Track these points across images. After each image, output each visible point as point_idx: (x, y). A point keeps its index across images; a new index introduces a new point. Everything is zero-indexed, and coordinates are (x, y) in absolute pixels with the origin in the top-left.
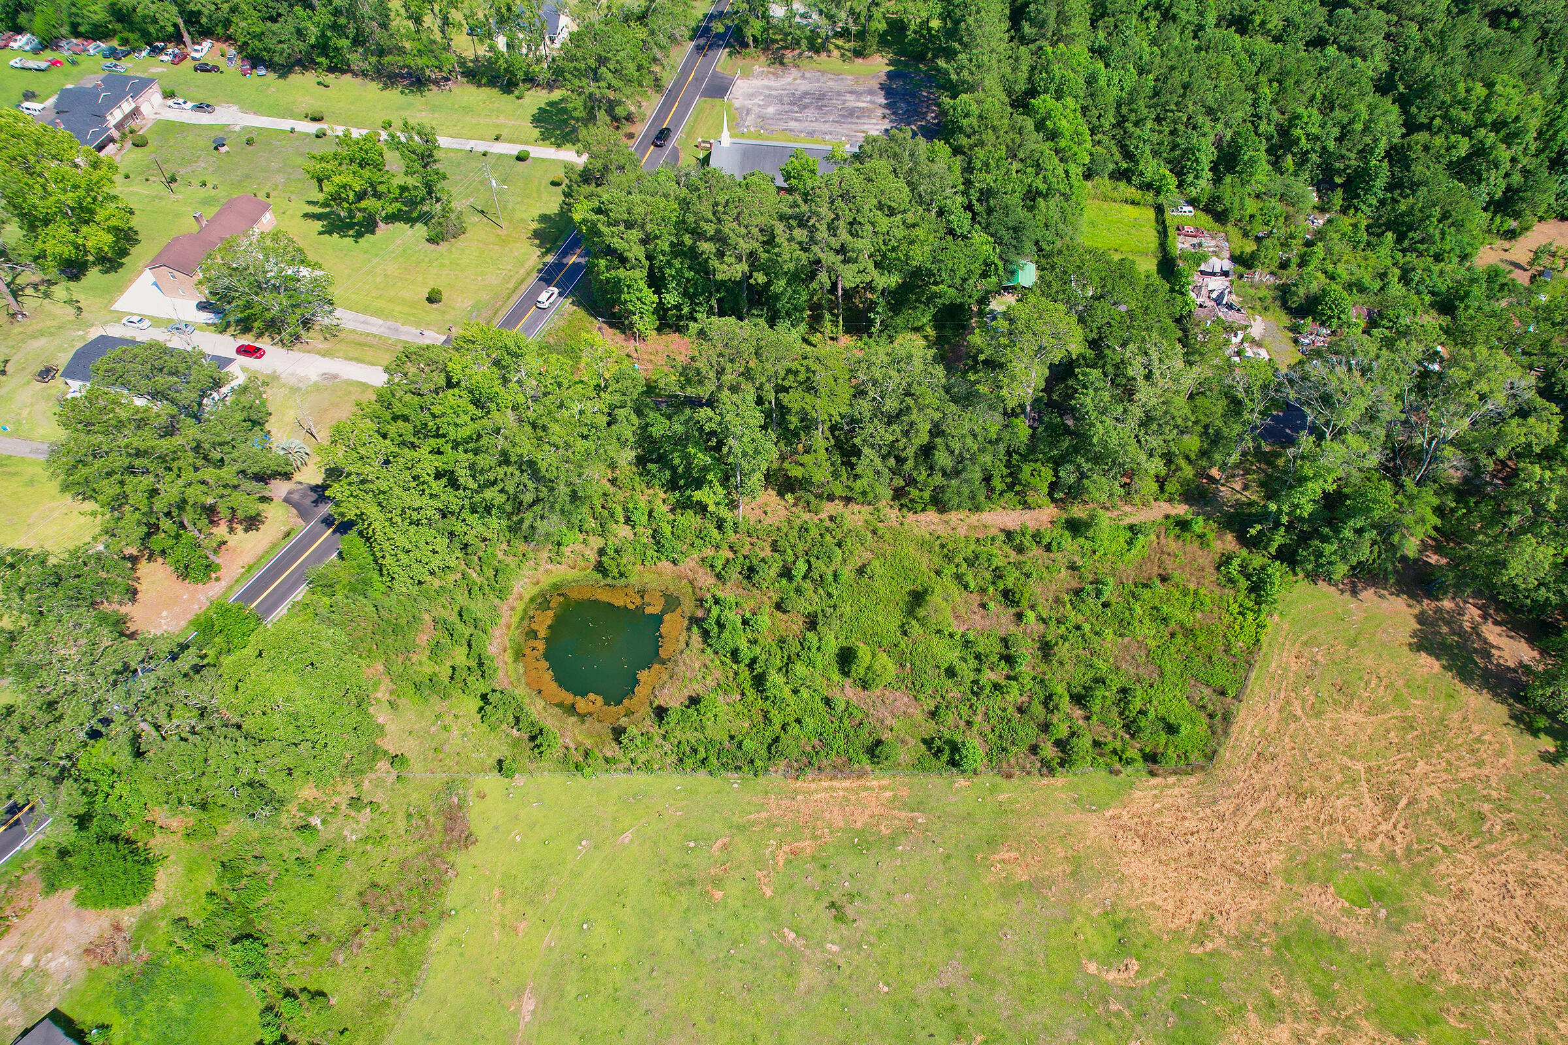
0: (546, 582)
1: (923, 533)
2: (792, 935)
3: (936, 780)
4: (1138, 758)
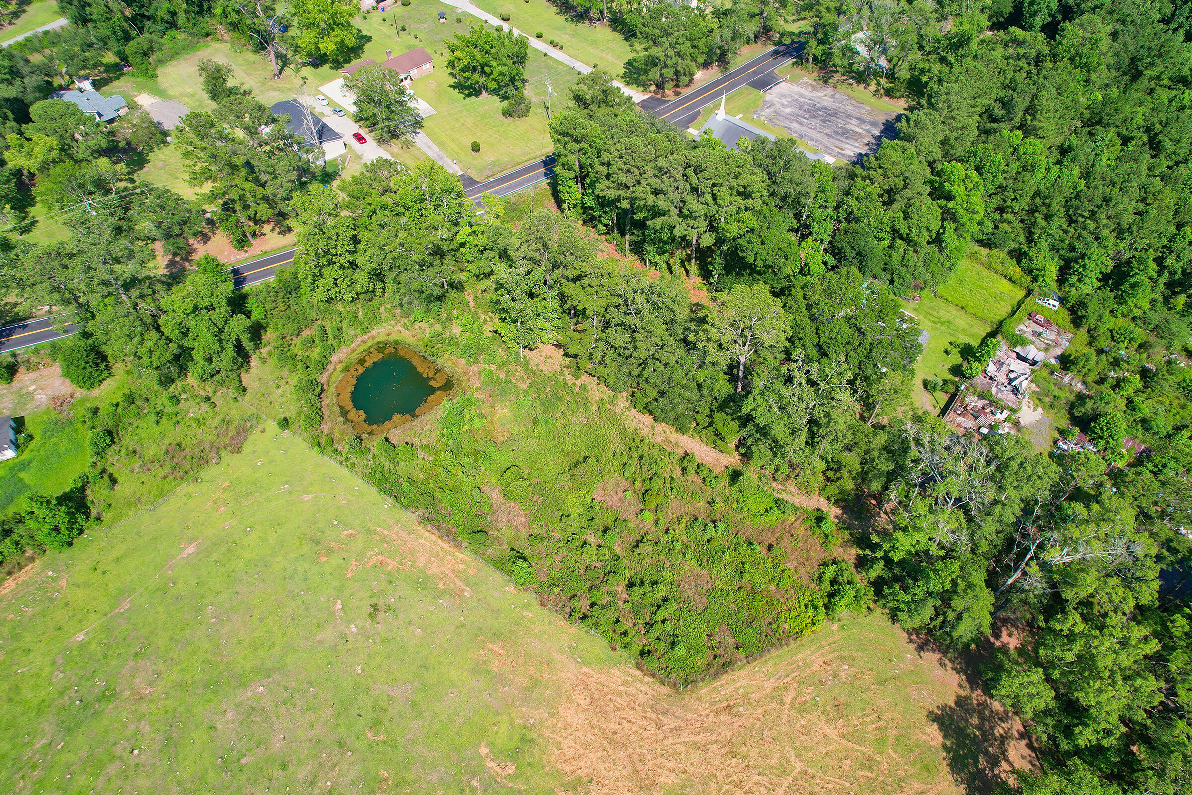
0: (394, 337)
1: (632, 426)
2: (340, 607)
3: (498, 578)
4: (637, 650)
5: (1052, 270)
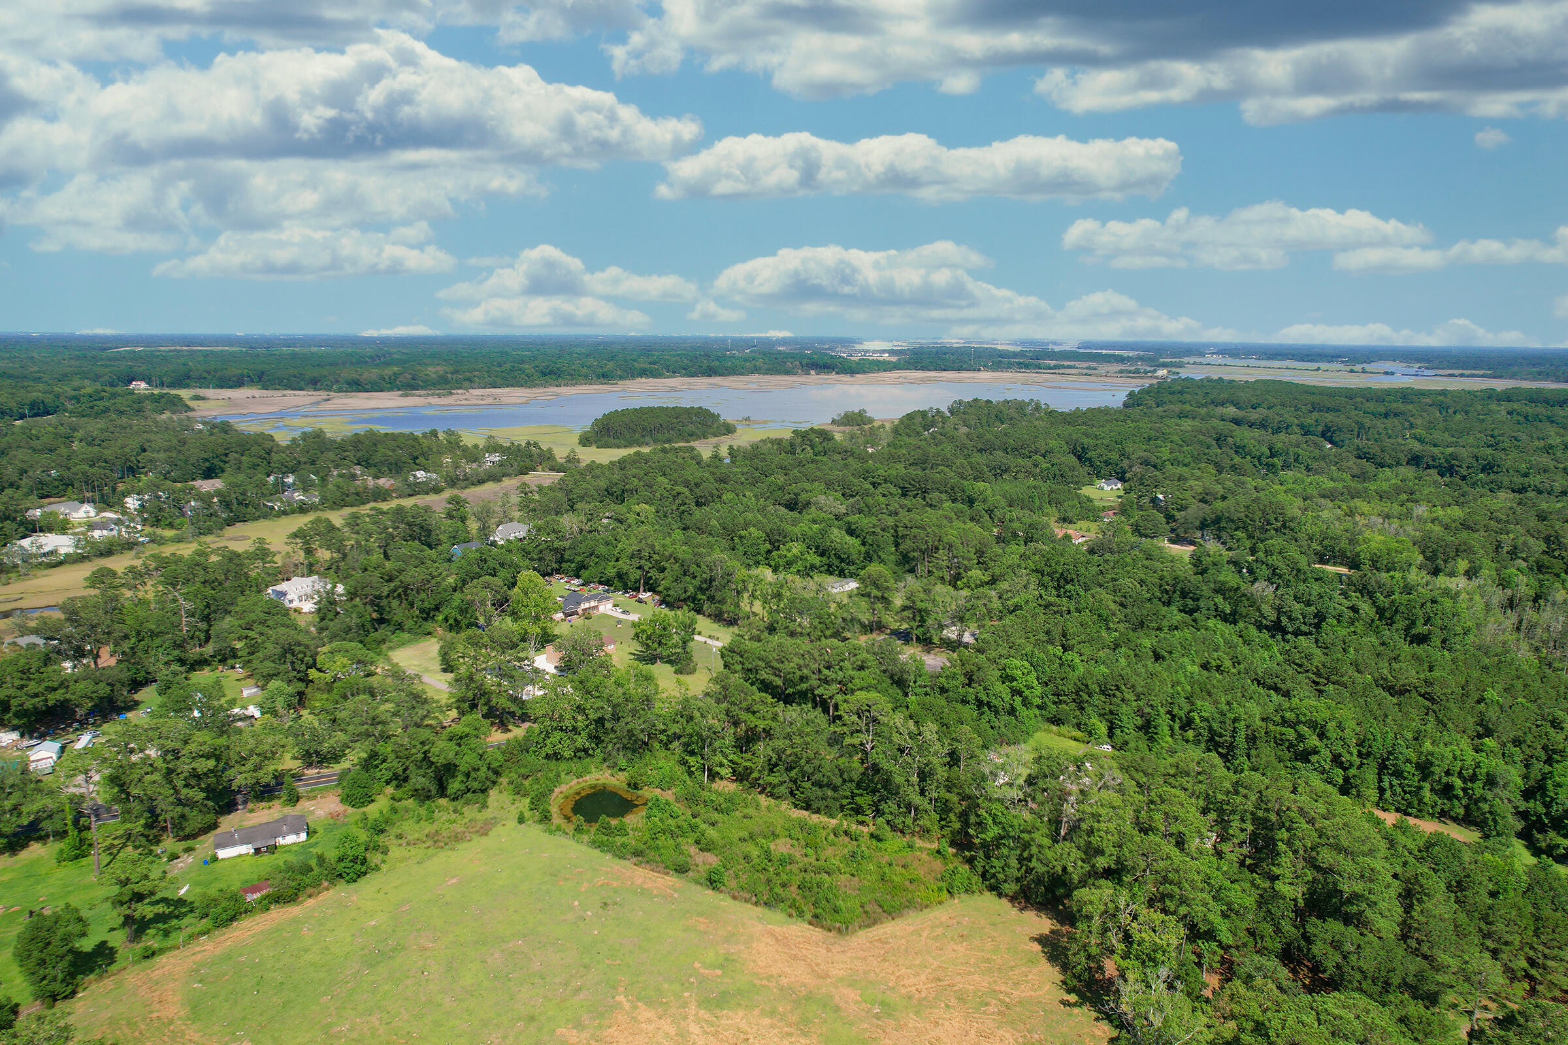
0: (601, 782)
1: (794, 816)
2: (577, 904)
3: (699, 888)
4: (808, 916)
5: (1102, 728)
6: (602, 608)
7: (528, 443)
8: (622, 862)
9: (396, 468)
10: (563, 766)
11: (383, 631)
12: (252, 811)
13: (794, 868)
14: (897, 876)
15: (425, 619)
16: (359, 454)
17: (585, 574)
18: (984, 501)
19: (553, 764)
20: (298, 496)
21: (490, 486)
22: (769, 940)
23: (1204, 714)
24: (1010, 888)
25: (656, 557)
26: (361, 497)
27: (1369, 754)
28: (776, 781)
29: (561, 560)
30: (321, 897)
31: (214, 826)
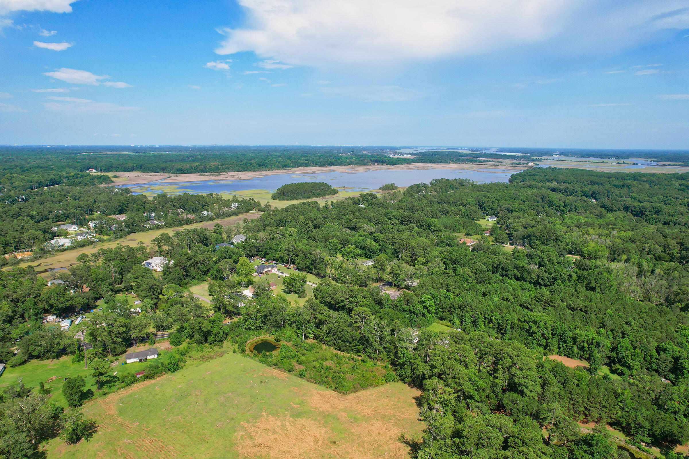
0: (265, 339)
1: (335, 353)
2: (252, 382)
3: (296, 377)
4: (333, 388)
6: (273, 271)
7: (250, 199)
8: (270, 368)
9: (195, 210)
10: (251, 332)
11: (188, 279)
12: (138, 346)
13: (331, 371)
14: (368, 375)
15: (204, 275)
16: (181, 204)
17: (267, 256)
18: (435, 226)
19: (248, 332)
20: (156, 222)
21: (233, 218)
22: (318, 396)
23: (496, 317)
24: (408, 380)
25: (295, 250)
26: (181, 223)
27: (555, 334)
28: (329, 340)
29: (258, 251)
30: (162, 377)
31: (125, 351)
